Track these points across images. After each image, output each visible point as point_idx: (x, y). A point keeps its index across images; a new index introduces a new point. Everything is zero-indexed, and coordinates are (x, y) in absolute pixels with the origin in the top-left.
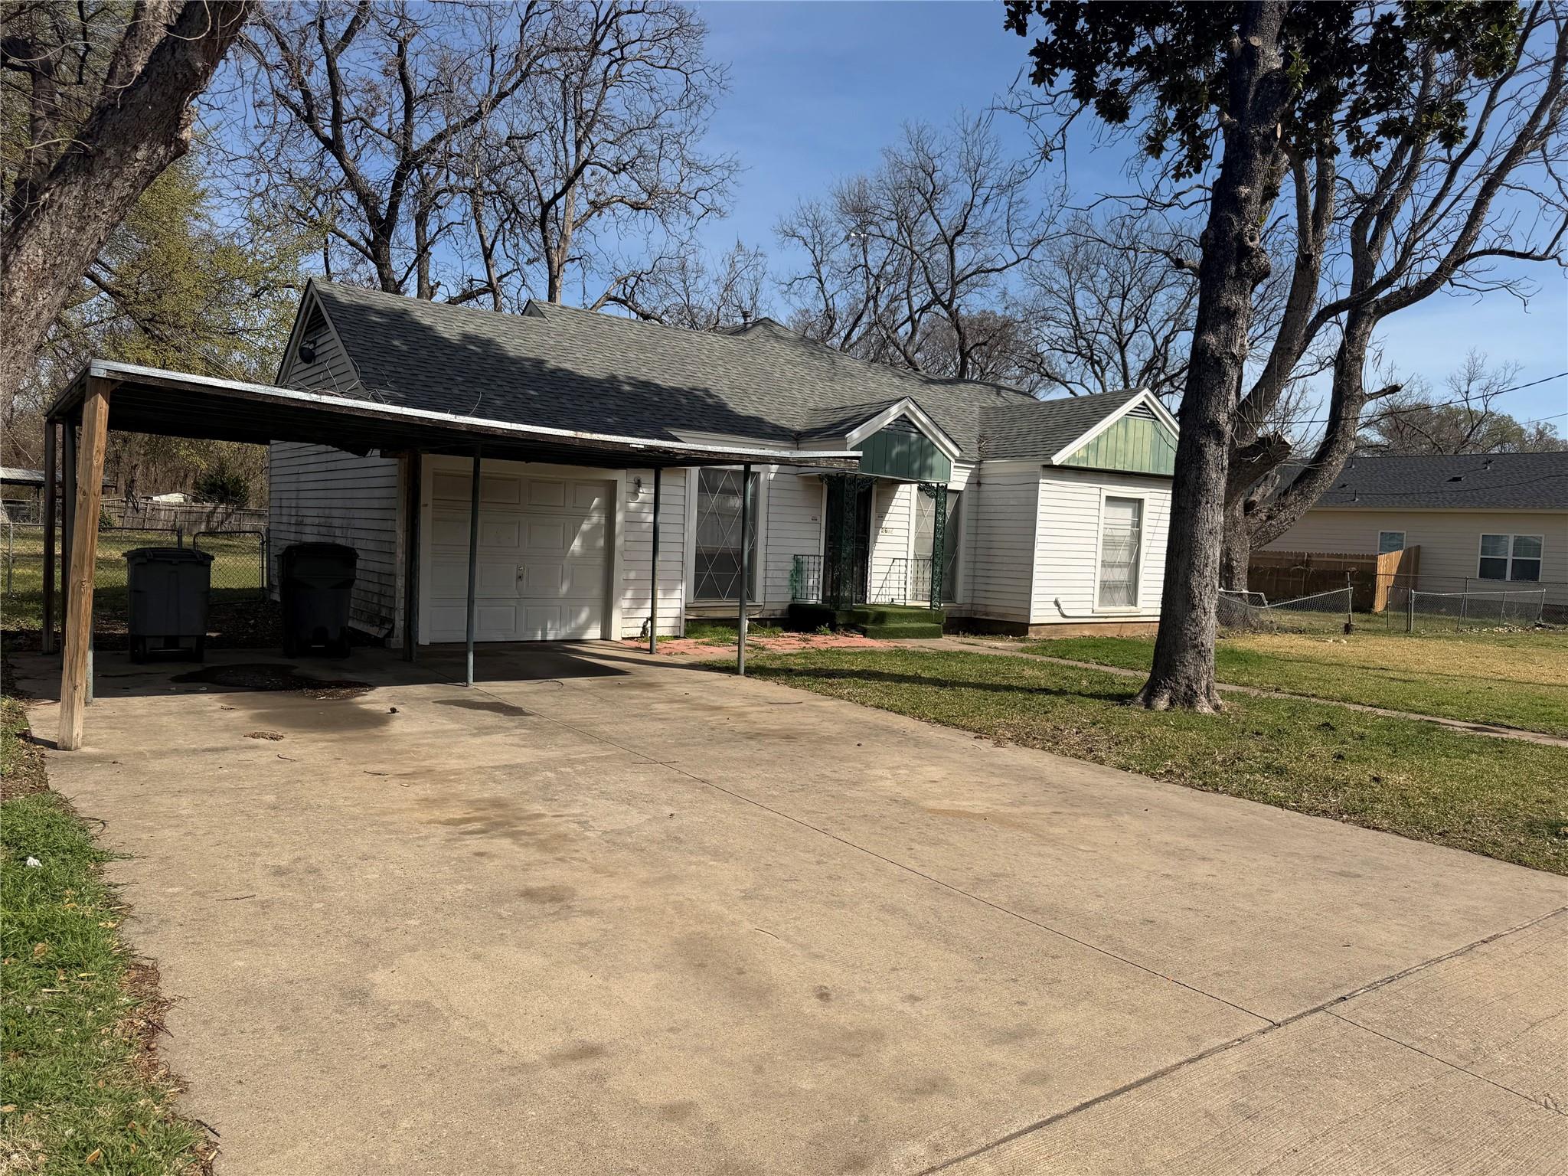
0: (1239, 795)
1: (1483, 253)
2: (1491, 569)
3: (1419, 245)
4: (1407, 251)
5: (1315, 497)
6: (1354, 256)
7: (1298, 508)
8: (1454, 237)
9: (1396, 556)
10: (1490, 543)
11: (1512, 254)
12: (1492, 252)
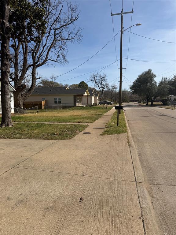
0: (13, 138)
1: (49, 60)
2: (56, 102)
3: (40, 58)
4: (39, 58)
5: (31, 93)
6: (33, 58)
7: (29, 95)
8: (45, 57)
9: (44, 101)
10: (56, 99)
11: (52, 60)
12: (50, 60)
